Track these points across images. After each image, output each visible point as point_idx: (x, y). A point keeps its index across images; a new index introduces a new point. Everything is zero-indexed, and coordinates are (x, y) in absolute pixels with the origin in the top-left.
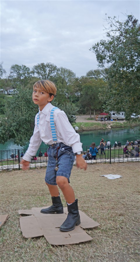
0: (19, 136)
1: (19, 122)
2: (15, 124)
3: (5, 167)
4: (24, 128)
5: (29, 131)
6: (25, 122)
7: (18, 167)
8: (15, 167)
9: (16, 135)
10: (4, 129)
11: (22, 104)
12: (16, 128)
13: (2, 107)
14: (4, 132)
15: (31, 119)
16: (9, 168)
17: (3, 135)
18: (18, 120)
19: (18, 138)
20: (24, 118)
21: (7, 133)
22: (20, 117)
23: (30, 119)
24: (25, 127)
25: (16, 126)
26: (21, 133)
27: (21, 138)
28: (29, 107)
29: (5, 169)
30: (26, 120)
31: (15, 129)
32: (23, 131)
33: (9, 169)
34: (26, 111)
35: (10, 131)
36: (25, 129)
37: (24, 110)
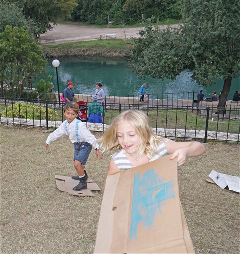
0: (203, 68)
1: (206, 40)
2: (198, 45)
3: (181, 133)
4: (213, 52)
5: (223, 57)
6: (218, 41)
7: (203, 137)
8: (198, 136)
9: (197, 65)
10: (177, 55)
11: (215, 4)
12: (198, 53)
13: (171, 4)
14: (176, 59)
15: (231, 34)
16: (187, 136)
17: (173, 65)
18: (205, 38)
19: (201, 71)
20: (217, 33)
21: (180, 61)
22: (208, 31)
23: (228, 34)
24: (217, 51)
25: (200, 48)
26: (208, 61)
27: (206, 71)
28: (229, 9)
29: (180, 136)
30: (219, 36)
31: (196, 54)
32: (211, 58)
33: (188, 138)
34: (224, 21)
35: (187, 58)
36: (216, 55)
37: (219, 19)
